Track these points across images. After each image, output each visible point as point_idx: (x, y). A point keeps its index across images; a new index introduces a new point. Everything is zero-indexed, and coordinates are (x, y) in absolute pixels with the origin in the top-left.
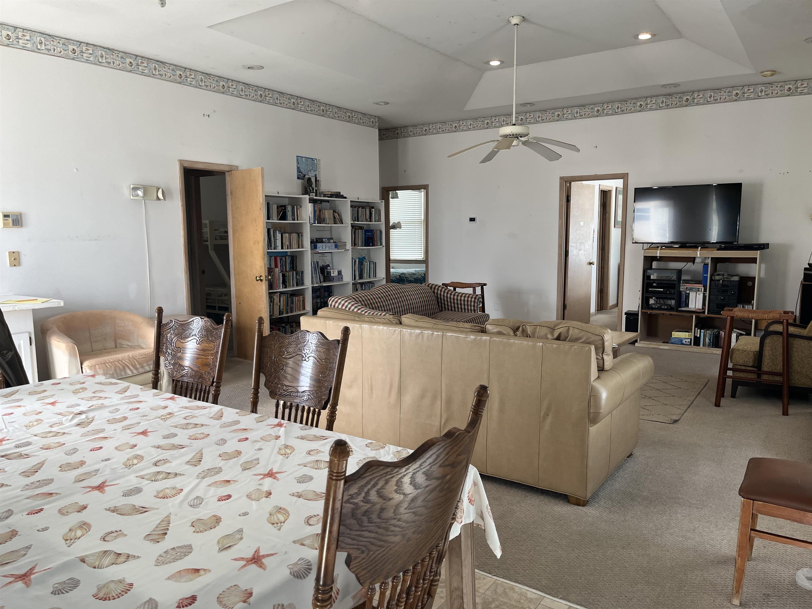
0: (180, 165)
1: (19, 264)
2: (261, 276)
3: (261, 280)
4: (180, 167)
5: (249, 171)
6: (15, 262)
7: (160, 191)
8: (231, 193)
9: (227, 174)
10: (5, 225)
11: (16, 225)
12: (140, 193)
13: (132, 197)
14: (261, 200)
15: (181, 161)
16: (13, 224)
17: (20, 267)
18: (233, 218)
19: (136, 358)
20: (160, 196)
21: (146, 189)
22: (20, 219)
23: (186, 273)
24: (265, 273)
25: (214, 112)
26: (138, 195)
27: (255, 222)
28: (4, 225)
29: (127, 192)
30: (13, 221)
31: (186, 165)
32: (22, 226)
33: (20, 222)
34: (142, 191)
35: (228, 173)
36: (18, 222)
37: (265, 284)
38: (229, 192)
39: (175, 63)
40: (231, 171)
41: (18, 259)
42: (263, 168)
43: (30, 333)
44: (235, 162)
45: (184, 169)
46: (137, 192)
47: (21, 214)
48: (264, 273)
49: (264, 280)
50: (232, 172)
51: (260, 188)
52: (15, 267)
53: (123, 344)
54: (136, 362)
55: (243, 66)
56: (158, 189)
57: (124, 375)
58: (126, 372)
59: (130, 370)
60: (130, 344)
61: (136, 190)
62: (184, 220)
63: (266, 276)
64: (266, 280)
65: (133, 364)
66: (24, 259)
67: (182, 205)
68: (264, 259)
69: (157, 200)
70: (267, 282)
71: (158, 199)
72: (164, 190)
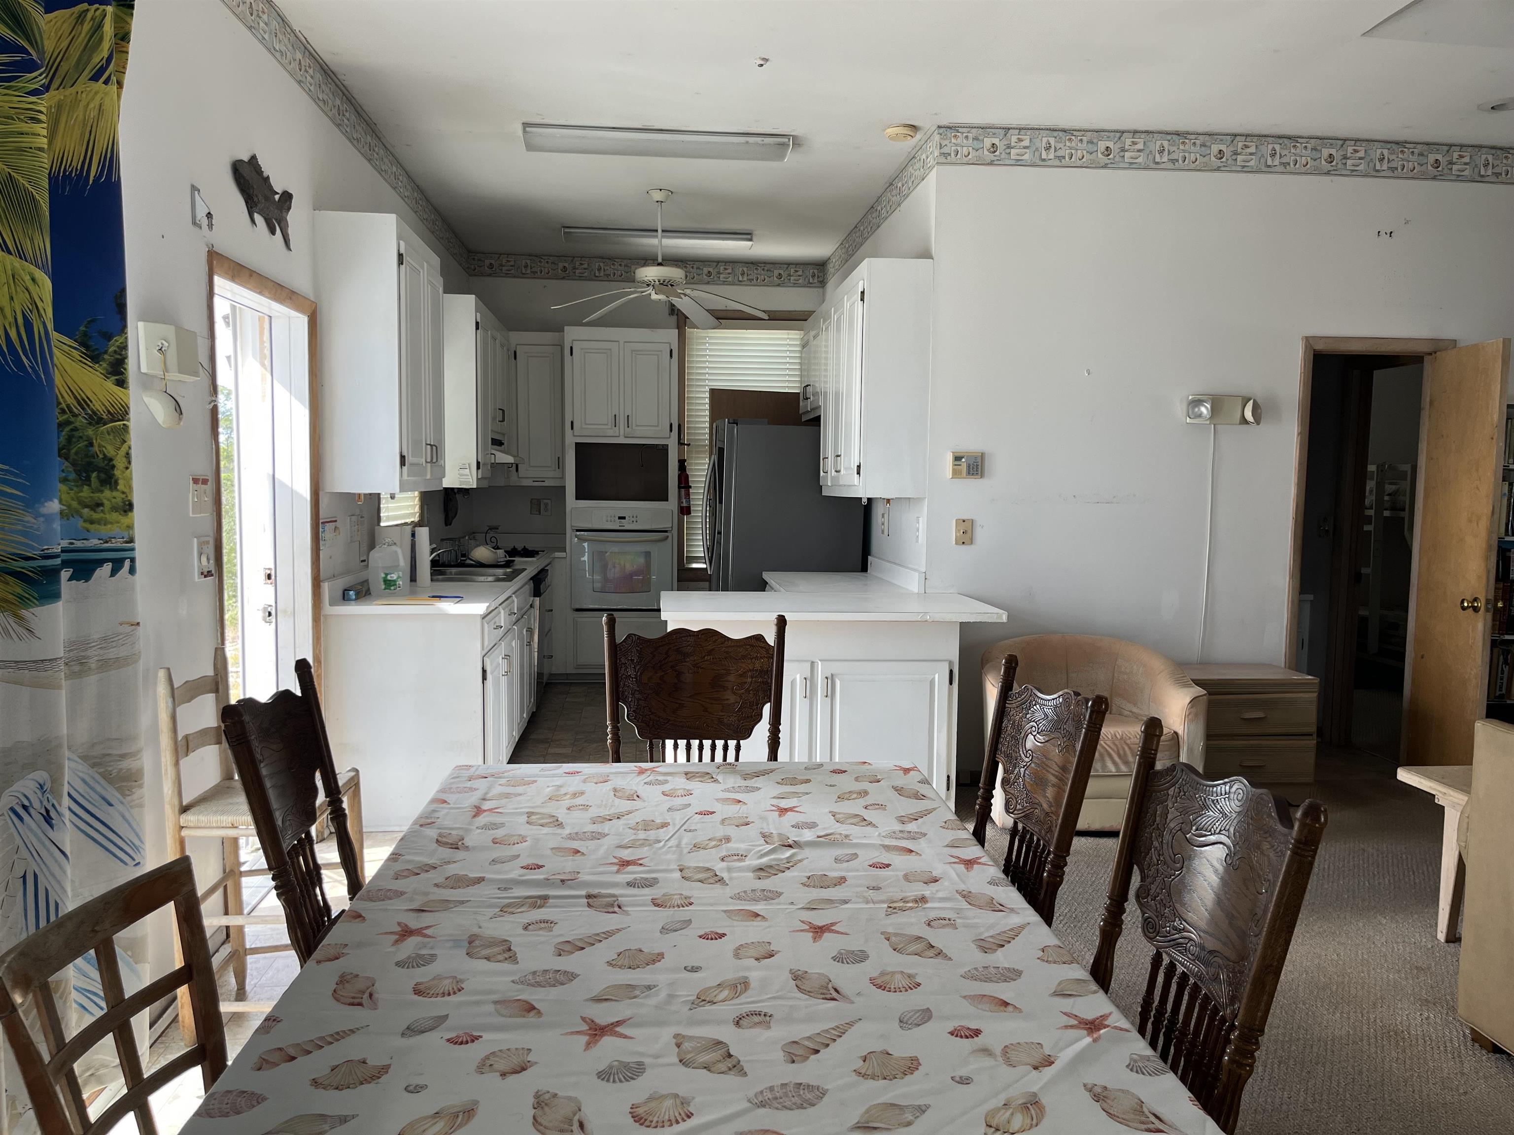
0: (1306, 347)
1: (971, 542)
2: (1476, 599)
3: (1476, 609)
4: (1305, 352)
5: (1475, 349)
6: (966, 538)
7: (1251, 403)
8: (1431, 403)
9: (1426, 358)
10: (956, 474)
11: (973, 474)
12: (1204, 410)
13: (1188, 420)
14: (1496, 417)
15: (1307, 339)
16: (969, 473)
17: (972, 546)
18: (1430, 458)
19: (1128, 742)
20: (1248, 415)
21: (1218, 403)
22: (980, 464)
23: (1292, 576)
24: (1487, 591)
25: (1407, 222)
26: (1200, 415)
27: (1477, 470)
28: (953, 474)
29: (1180, 409)
30: (969, 466)
31: (1320, 347)
32: (982, 476)
33: (980, 470)
34: (1209, 406)
35: (1430, 357)
36: (977, 468)
37: (1485, 619)
38: (1428, 399)
39: (1319, 134)
40: (1435, 353)
41: (969, 532)
42: (1510, 340)
43: (951, 663)
44: (1448, 333)
45: (1314, 355)
46: (1199, 409)
47: (983, 455)
48: (1484, 594)
49: (1482, 609)
50: (1438, 353)
51: (1496, 388)
52: (964, 547)
53: (1124, 707)
54: (1126, 748)
55: (1480, 107)
56: (1246, 401)
57: (1100, 771)
58: (1106, 766)
59: (1115, 763)
60: (1135, 710)
61: (1196, 406)
62: (1300, 464)
63: (1488, 601)
64: (1487, 610)
65: (1121, 752)
66: (980, 534)
67: (1300, 434)
68: (1487, 558)
69: (1240, 424)
70: (1489, 616)
71: (1244, 421)
72: (1259, 401)
